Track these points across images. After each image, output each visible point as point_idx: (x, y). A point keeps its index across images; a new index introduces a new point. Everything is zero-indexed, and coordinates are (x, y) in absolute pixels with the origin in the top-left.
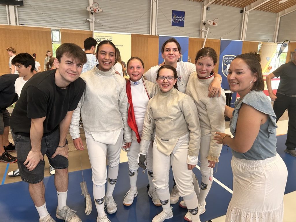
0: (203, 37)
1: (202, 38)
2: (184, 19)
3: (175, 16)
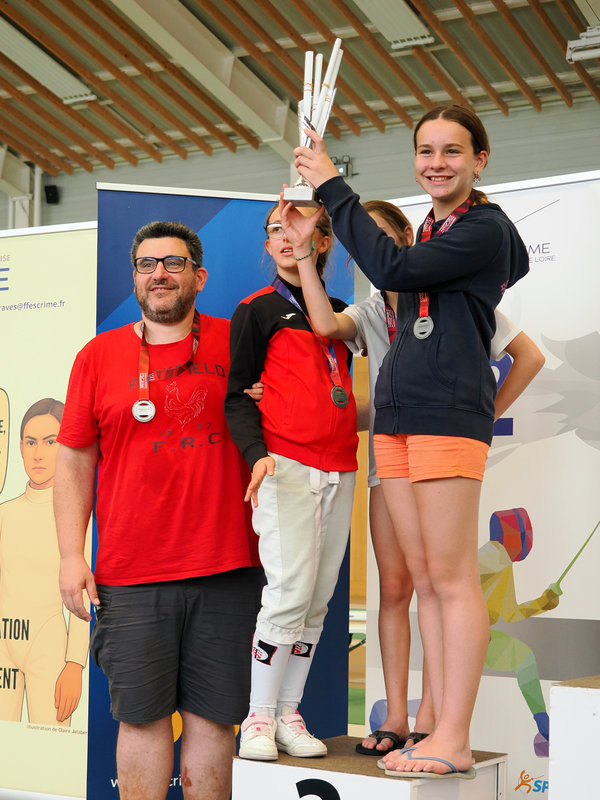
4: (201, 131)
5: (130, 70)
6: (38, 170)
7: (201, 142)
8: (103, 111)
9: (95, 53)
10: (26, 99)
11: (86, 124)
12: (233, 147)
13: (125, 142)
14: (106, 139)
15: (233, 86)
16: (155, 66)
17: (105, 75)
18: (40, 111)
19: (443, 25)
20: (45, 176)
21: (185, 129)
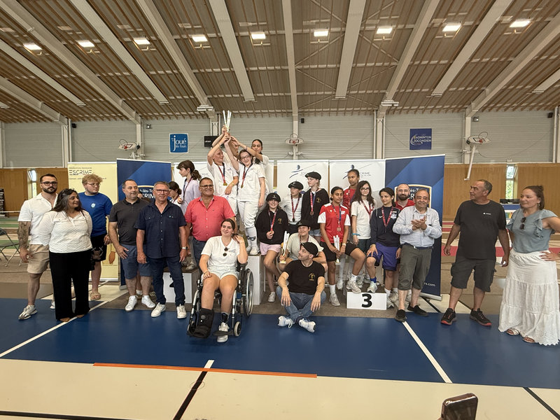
1: (465, 163)
2: (431, 139)
3: (414, 137)
4: (114, 115)
5: (95, 100)
6: (70, 120)
7: (114, 117)
8: (88, 108)
9: (85, 95)
10: (66, 103)
11: (83, 110)
12: (122, 119)
13: (94, 115)
14: (88, 114)
15: (122, 107)
16: (101, 99)
17: (88, 100)
18: (70, 106)
19: (171, 100)
20: (71, 121)
21: (109, 114)
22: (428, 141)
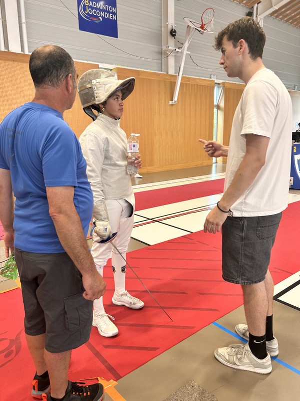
0: (172, 71)
1: (169, 73)
2: (115, 14)
3: (86, 1)
22: (110, 16)
